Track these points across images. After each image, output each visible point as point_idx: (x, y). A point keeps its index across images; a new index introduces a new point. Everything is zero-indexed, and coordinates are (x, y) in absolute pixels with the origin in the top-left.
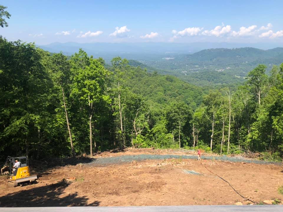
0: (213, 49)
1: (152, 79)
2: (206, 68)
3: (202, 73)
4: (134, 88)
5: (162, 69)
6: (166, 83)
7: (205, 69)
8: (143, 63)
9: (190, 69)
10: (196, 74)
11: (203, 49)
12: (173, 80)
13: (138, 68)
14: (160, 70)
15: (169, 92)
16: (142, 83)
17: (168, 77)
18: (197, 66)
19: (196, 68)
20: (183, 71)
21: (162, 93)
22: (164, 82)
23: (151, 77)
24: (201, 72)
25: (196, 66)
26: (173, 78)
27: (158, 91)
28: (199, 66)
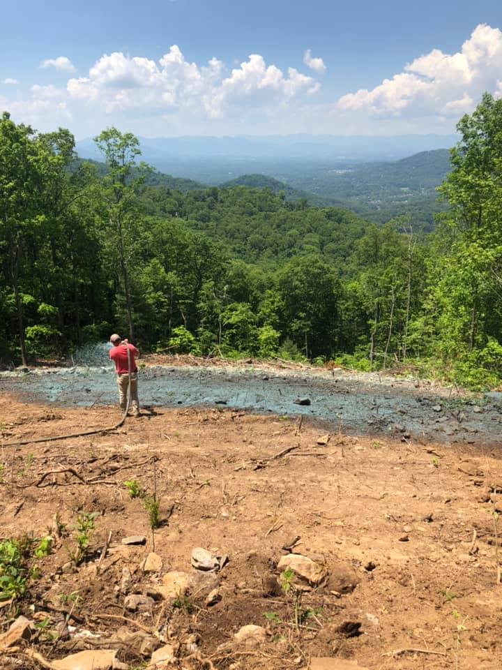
0: (443, 150)
1: (295, 215)
2: (426, 194)
3: (415, 206)
4: (252, 236)
5: (326, 196)
6: (327, 224)
7: (424, 196)
8: (284, 183)
9: (390, 197)
10: (403, 206)
11: (422, 150)
12: (342, 219)
13: (264, 190)
14: (320, 198)
15: (332, 246)
16: (272, 225)
17: (332, 211)
18: (405, 189)
19: (401, 193)
20: (373, 199)
21: (316, 249)
22: (321, 222)
23: (292, 212)
24: (413, 203)
25: (402, 189)
26: (343, 215)
27: (307, 243)
28: (411, 189)
